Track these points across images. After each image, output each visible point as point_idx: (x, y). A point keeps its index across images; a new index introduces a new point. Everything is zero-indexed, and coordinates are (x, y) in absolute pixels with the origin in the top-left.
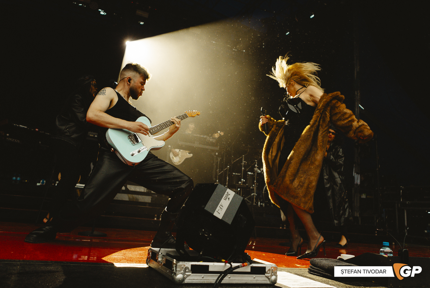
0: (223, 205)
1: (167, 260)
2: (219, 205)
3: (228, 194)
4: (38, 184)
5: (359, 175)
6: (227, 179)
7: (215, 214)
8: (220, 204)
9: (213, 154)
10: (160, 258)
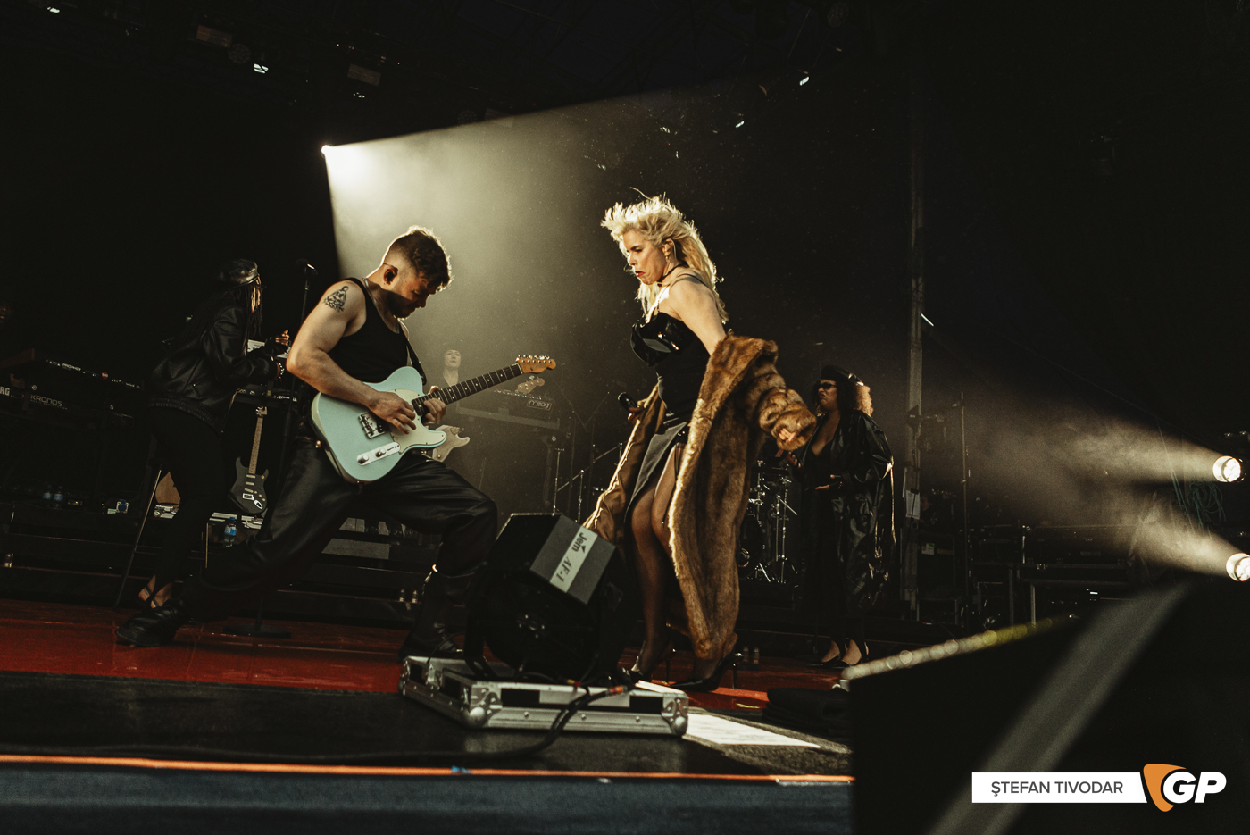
0: (571, 562)
1: (447, 680)
2: (562, 562)
3: (582, 539)
4: (111, 511)
5: (918, 496)
6: (578, 502)
7: (554, 581)
8: (564, 558)
9: (544, 439)
10: (431, 677)
